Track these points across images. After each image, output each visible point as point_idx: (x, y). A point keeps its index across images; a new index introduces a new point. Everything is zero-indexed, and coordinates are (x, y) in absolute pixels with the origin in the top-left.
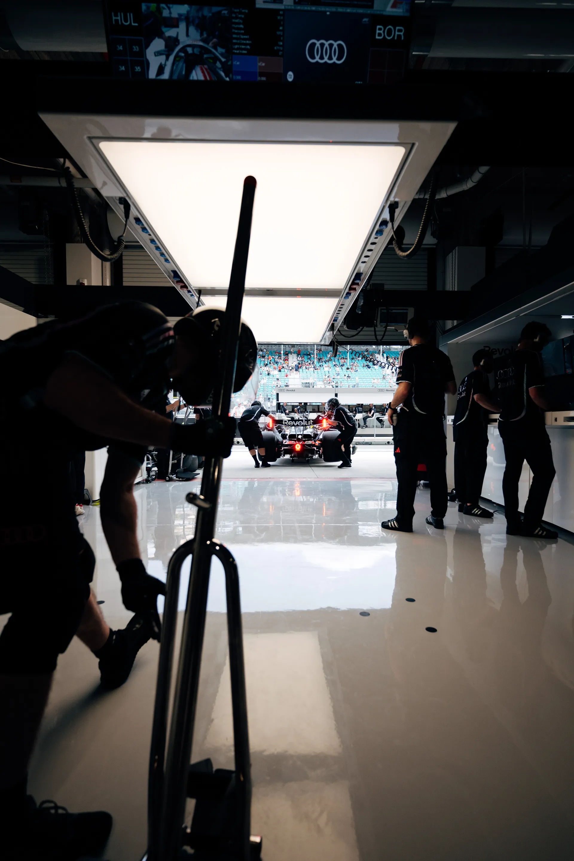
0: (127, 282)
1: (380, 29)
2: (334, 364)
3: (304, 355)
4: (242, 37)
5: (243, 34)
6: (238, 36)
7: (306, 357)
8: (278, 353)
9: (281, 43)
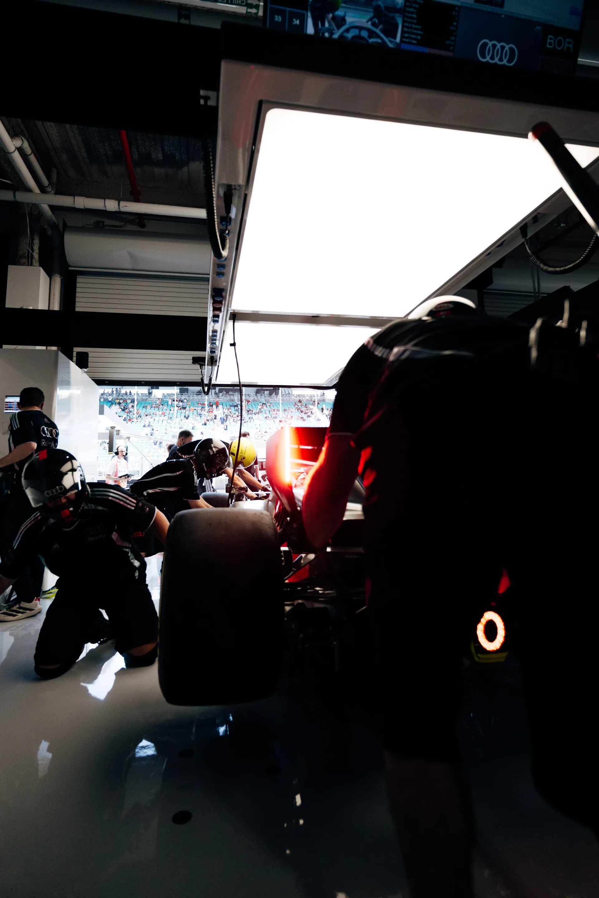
0: (80, 307)
1: (551, 39)
2: (265, 417)
3: (231, 406)
4: (414, 26)
5: (416, 24)
6: (410, 25)
7: (232, 408)
8: (200, 404)
9: (453, 38)
